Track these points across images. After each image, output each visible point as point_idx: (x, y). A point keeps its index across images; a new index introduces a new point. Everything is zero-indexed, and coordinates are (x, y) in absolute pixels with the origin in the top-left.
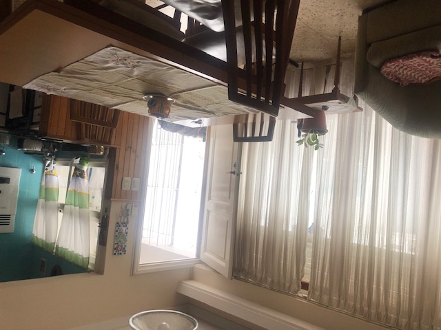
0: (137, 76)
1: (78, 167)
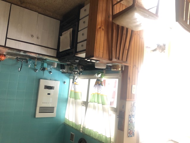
1: (99, 79)
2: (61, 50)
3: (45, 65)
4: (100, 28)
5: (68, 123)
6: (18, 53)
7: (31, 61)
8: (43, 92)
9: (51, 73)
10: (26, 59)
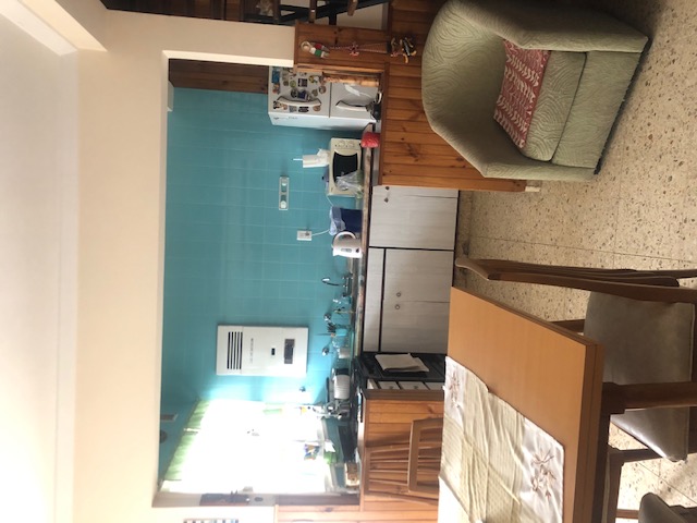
0: (520, 500)
1: (321, 450)
2: (377, 357)
3: (341, 333)
4: (431, 411)
5: (200, 405)
6: (360, 271)
7: (347, 303)
8: (278, 336)
9: (324, 354)
10: (350, 292)
